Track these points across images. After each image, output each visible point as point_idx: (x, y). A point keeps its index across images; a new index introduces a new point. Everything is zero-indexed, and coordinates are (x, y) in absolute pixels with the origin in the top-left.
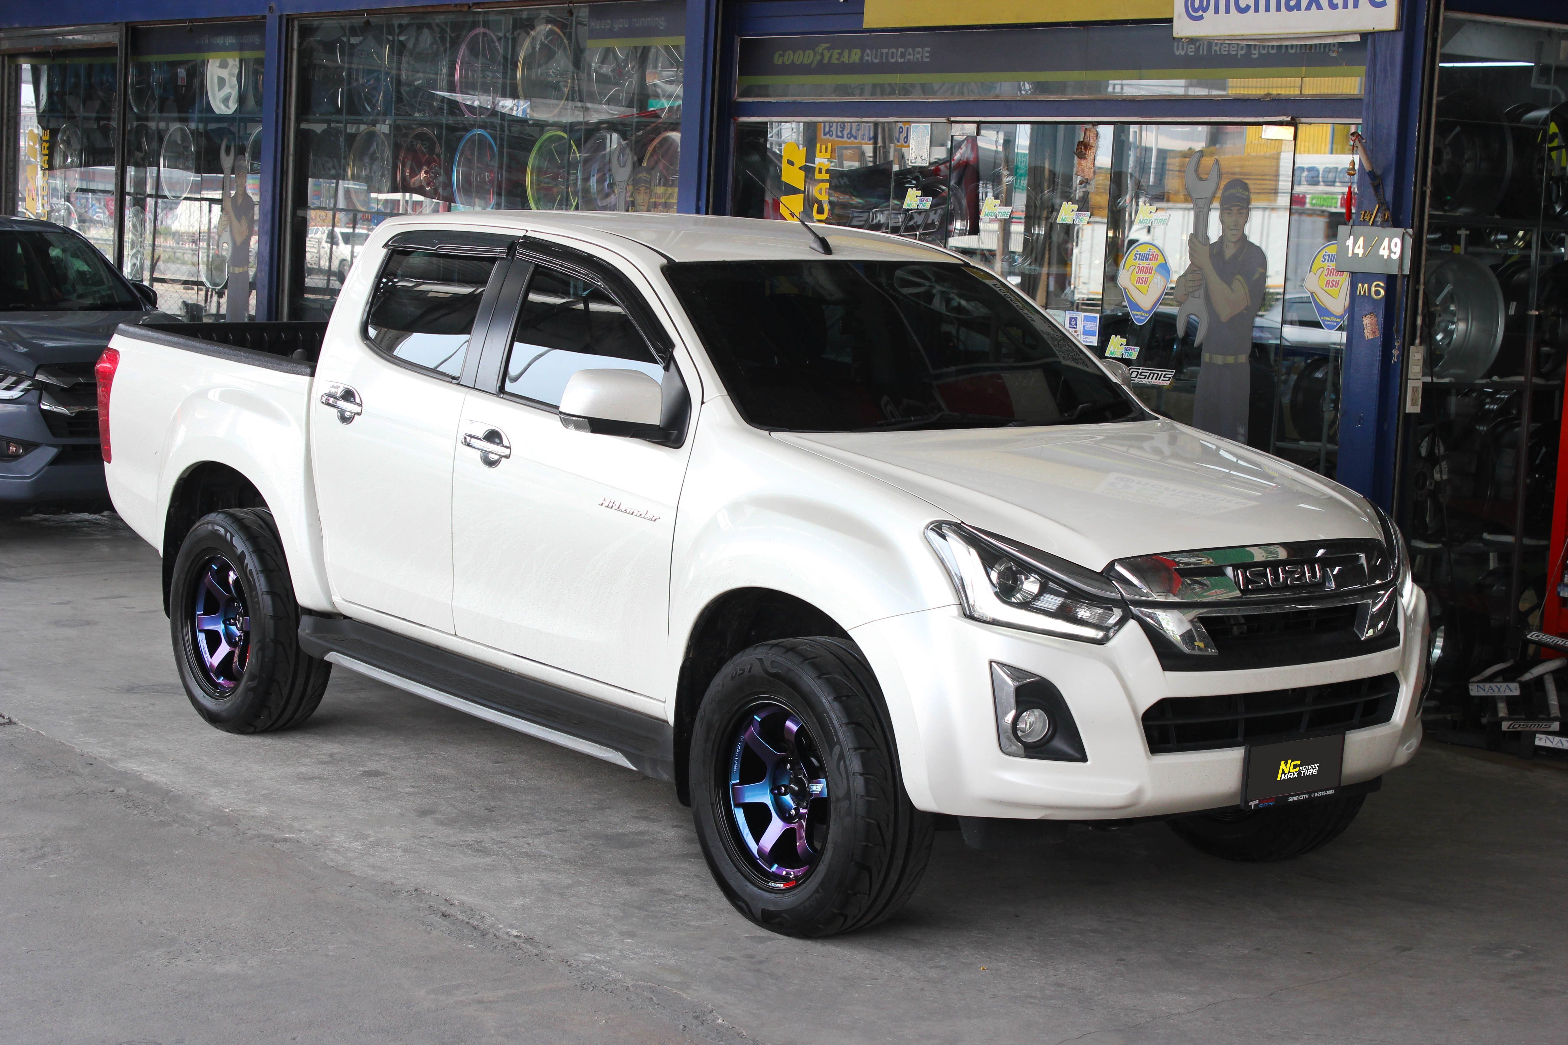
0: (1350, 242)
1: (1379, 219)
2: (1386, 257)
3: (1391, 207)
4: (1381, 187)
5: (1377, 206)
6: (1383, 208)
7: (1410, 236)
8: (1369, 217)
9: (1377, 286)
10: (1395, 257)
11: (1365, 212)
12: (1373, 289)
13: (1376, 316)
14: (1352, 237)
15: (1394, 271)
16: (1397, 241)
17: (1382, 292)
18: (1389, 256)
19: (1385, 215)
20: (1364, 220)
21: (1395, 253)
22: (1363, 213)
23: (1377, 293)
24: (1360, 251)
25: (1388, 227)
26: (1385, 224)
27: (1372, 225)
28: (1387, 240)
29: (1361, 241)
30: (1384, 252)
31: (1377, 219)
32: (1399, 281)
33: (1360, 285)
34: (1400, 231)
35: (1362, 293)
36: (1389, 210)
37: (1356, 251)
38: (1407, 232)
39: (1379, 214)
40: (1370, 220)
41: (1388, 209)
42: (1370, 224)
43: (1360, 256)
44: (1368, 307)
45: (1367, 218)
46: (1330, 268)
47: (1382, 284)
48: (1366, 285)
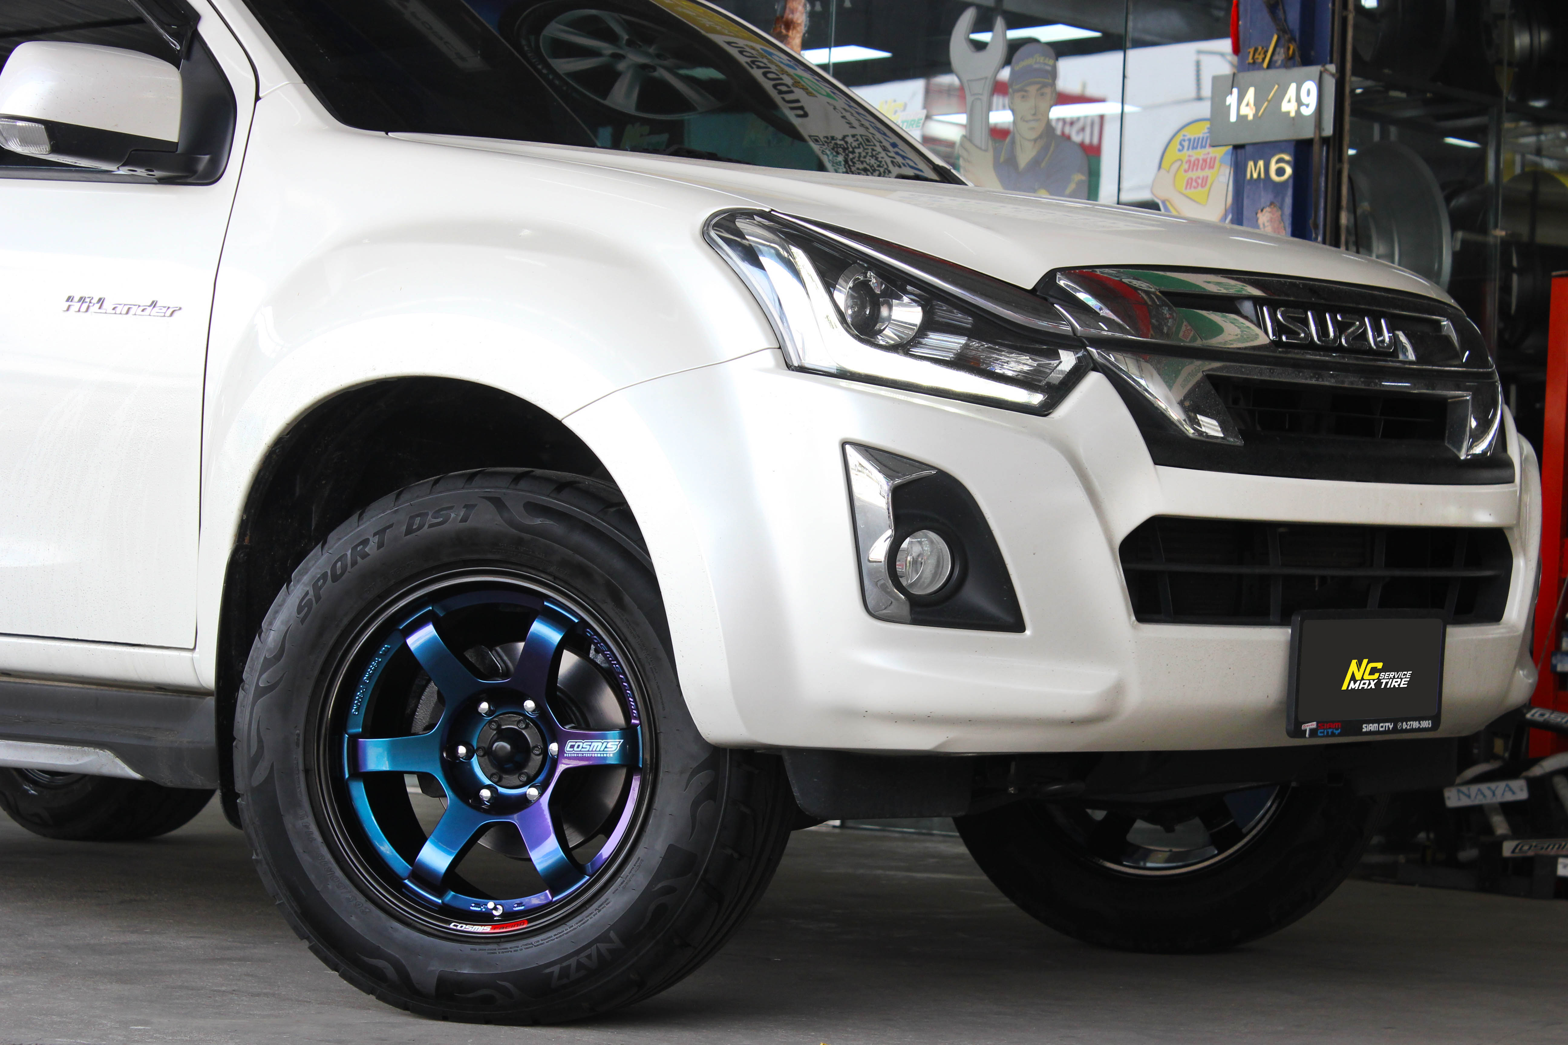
0: (1232, 100)
1: (1280, 57)
2: (1293, 114)
3: (1297, 36)
4: (1281, 7)
5: (1275, 38)
6: (1287, 37)
7: (1333, 75)
8: (1262, 56)
9: (1279, 161)
10: (1308, 111)
11: (1256, 50)
12: (1273, 167)
13: (1281, 208)
14: (1235, 90)
15: (1308, 133)
16: (1311, 86)
17: (1289, 171)
18: (1298, 112)
19: (1289, 48)
20: (1254, 63)
21: (1307, 106)
22: (1252, 51)
23: (1280, 172)
24: (1248, 111)
25: (1297, 66)
26: (1290, 62)
27: (1269, 67)
28: (1293, 87)
29: (1251, 93)
30: (1288, 106)
31: (1276, 58)
32: (1316, 147)
33: (1251, 164)
34: (1315, 70)
35: (1255, 176)
36: (1295, 41)
37: (1242, 112)
38: (1326, 70)
39: (1278, 50)
40: (1264, 59)
41: (1292, 39)
42: (1265, 65)
43: (1250, 117)
44: (1266, 197)
45: (1259, 58)
46: (1193, 159)
47: (1287, 157)
48: (1261, 163)
